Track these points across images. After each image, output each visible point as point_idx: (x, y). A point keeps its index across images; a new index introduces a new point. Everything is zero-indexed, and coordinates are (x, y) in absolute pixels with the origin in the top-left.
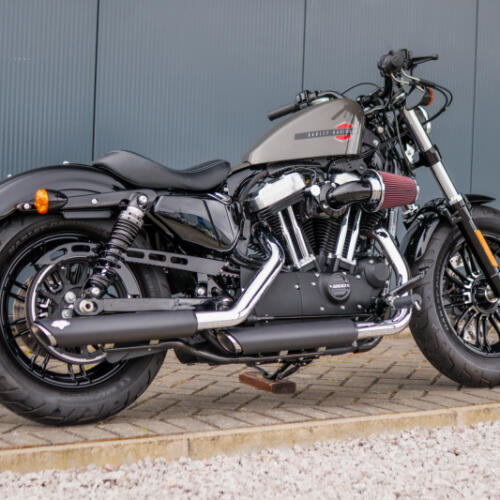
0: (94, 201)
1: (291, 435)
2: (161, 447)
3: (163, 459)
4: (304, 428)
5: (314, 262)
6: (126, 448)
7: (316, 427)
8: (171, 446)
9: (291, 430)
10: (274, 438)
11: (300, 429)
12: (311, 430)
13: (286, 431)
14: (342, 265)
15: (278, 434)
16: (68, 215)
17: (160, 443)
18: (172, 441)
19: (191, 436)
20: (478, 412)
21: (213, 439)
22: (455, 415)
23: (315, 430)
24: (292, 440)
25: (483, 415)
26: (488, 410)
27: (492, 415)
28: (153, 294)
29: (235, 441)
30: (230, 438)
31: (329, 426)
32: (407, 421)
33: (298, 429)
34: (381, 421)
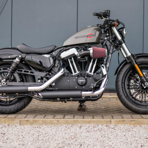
0: (9, 57)
1: (51, 122)
2: (12, 121)
3: (12, 124)
4: (56, 120)
5: (78, 74)
6: (2, 120)
7: (60, 120)
8: (15, 121)
9: (51, 120)
10: (46, 122)
11: (54, 121)
12: (58, 121)
13: (50, 120)
14: (88, 75)
15: (47, 121)
16: (4, 61)
17: (11, 120)
18: (15, 120)
19: (21, 119)
20: (120, 121)
21: (27, 121)
22: (111, 121)
23: (59, 121)
24: (52, 123)
25: (122, 122)
26: (124, 121)
27: (125, 122)
28: (28, 81)
29: (33, 122)
30: (32, 121)
31: (64, 120)
32: (92, 121)
33: (53, 120)
34: (82, 120)
